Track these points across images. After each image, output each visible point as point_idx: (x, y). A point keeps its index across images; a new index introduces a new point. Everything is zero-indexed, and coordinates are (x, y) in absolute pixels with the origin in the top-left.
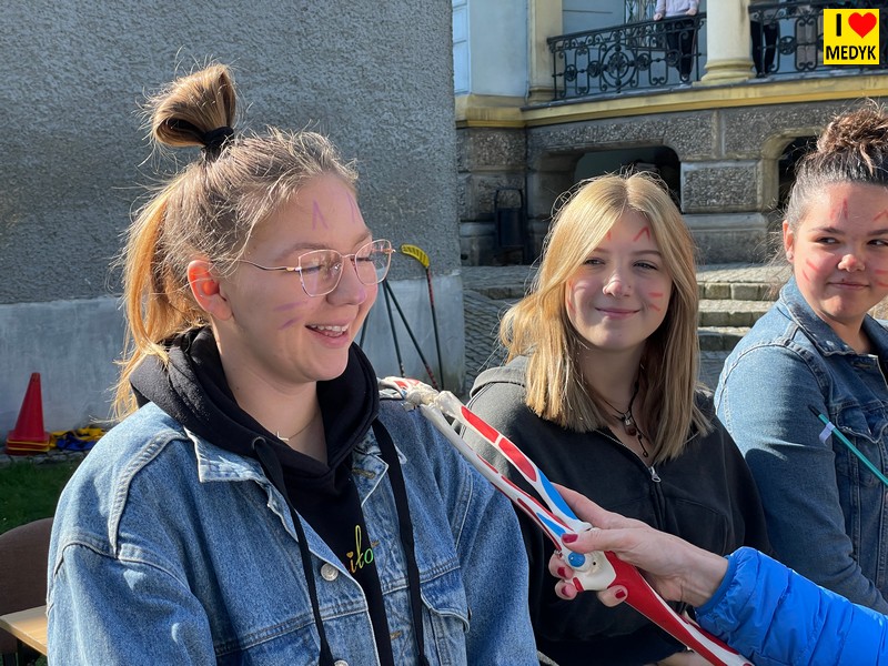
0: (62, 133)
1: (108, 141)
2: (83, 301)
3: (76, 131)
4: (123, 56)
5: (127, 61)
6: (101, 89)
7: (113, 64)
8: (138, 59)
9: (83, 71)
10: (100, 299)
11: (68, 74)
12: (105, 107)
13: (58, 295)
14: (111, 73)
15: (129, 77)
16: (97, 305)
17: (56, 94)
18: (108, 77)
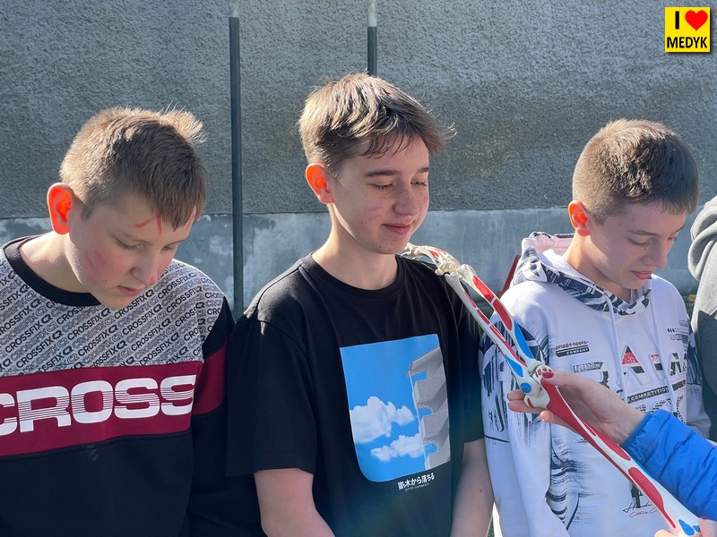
0: (539, 99)
1: (564, 104)
2: (543, 210)
3: (546, 98)
4: (577, 47)
5: (579, 51)
6: (563, 70)
7: (571, 53)
8: (586, 50)
9: (554, 58)
10: (552, 209)
11: (544, 60)
12: (564, 82)
13: (528, 205)
14: (569, 59)
15: (580, 62)
16: (550, 212)
17: (536, 73)
18: (568, 62)
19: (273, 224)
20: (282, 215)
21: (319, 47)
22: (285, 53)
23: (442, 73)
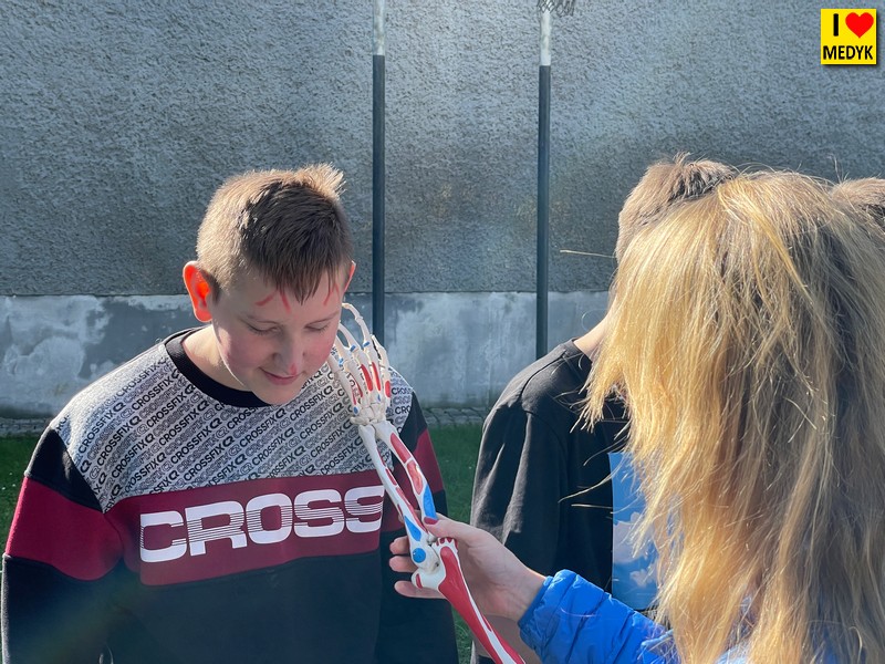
3: (758, 152)
4: (798, 91)
5: (800, 95)
6: (779, 118)
7: (790, 97)
9: (768, 104)
11: (756, 106)
12: (781, 133)
14: (788, 104)
15: (801, 108)
17: (746, 122)
18: (786, 108)
19: (420, 305)
20: (431, 295)
21: (480, 91)
22: (439, 97)
23: (630, 122)
